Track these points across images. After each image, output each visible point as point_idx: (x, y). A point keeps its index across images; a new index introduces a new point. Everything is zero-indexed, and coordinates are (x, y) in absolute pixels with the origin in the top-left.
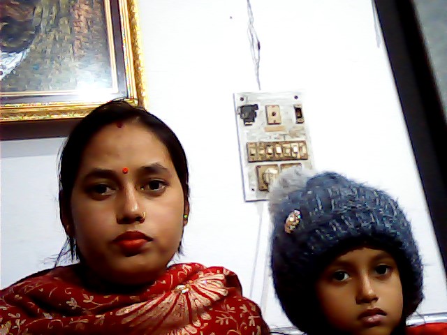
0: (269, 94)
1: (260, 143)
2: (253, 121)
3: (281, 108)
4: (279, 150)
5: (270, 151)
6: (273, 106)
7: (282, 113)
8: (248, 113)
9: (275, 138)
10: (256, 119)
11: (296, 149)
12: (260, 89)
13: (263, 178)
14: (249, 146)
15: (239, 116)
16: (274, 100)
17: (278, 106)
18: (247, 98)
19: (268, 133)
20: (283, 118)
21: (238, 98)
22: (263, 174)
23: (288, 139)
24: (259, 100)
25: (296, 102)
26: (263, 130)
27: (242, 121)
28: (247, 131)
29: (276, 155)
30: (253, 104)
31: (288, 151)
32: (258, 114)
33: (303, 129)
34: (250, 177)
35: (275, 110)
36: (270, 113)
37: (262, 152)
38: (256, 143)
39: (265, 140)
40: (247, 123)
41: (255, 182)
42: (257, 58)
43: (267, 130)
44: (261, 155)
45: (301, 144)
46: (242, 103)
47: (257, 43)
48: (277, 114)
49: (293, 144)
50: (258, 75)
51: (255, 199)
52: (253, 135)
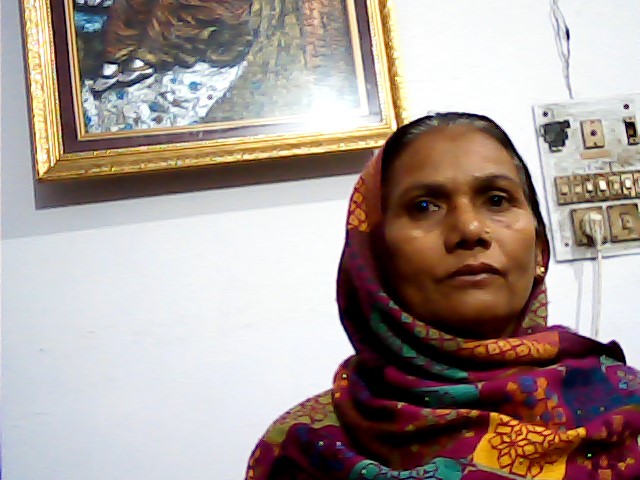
0: (585, 104)
1: (575, 177)
2: (563, 144)
3: (604, 123)
4: (603, 185)
5: (590, 187)
6: (592, 122)
7: (605, 131)
8: (555, 134)
9: (596, 168)
10: (567, 142)
11: (628, 184)
12: (571, 98)
13: (581, 227)
14: (558, 181)
15: (541, 139)
16: (592, 113)
17: (600, 121)
18: (553, 112)
19: (586, 162)
20: (607, 137)
21: (539, 112)
22: (581, 222)
23: (616, 168)
24: (570, 115)
25: (626, 113)
26: (578, 157)
27: (546, 146)
28: (555, 161)
29: (599, 193)
30: (561, 120)
31: (617, 186)
32: (569, 134)
33: (638, 153)
34: (561, 226)
35: (595, 127)
36: (587, 131)
37: (579, 189)
38: (568, 178)
39: (581, 172)
40: (554, 149)
41: (569, 234)
42: (566, 52)
43: (583, 157)
44: (577, 193)
45: (636, 175)
46: (546, 120)
47: (564, 30)
48: (599, 133)
49: (623, 177)
50: (567, 77)
51: (570, 257)
52: (564, 164)
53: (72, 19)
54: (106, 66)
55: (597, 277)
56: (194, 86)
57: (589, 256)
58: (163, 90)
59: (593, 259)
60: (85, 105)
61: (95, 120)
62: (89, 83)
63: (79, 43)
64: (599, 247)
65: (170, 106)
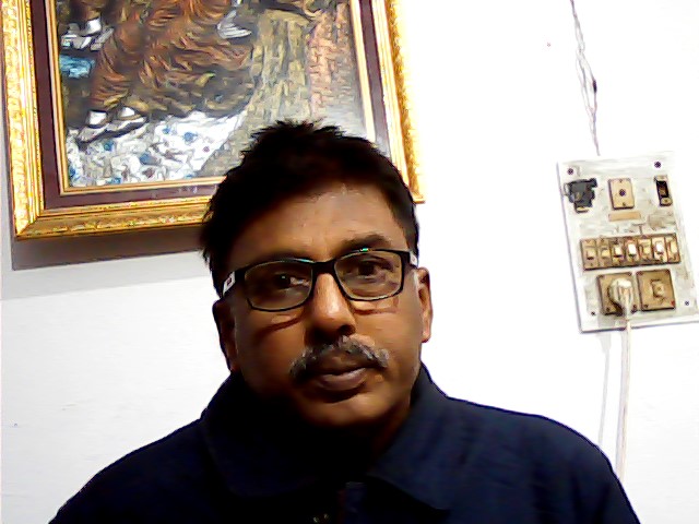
0: (614, 161)
1: (602, 240)
2: (590, 204)
3: (633, 182)
4: (632, 249)
5: (618, 251)
6: (621, 181)
7: (634, 188)
8: (581, 193)
9: (626, 231)
10: (594, 202)
11: (660, 247)
12: (599, 155)
13: (608, 294)
14: (585, 244)
15: (566, 199)
16: (622, 171)
17: (629, 180)
18: (578, 169)
19: (614, 224)
20: (637, 199)
21: (564, 170)
22: (609, 288)
23: (647, 231)
24: (597, 173)
25: (657, 172)
26: (606, 219)
27: (572, 205)
28: (580, 222)
29: (629, 258)
30: (588, 178)
31: (647, 250)
32: (596, 193)
33: (670, 215)
34: (587, 293)
35: (624, 186)
36: (616, 191)
37: (606, 253)
38: (595, 241)
39: (609, 235)
40: (579, 209)
41: (595, 302)
42: (592, 105)
43: (612, 219)
44: (604, 258)
45: (668, 239)
46: (571, 178)
47: (592, 82)
48: (628, 193)
49: (655, 240)
50: (594, 132)
51: (597, 328)
52: (591, 227)
53: (57, 63)
54: (92, 114)
55: (626, 348)
56: (189, 137)
57: (617, 325)
58: (155, 140)
59: (622, 329)
60: (70, 156)
61: (79, 172)
62: (73, 132)
63: (65, 89)
64: (628, 317)
65: (163, 158)
